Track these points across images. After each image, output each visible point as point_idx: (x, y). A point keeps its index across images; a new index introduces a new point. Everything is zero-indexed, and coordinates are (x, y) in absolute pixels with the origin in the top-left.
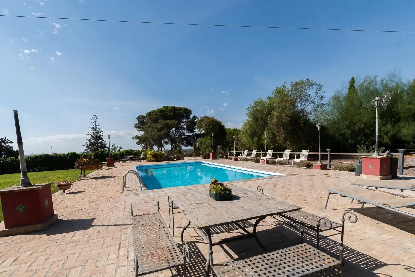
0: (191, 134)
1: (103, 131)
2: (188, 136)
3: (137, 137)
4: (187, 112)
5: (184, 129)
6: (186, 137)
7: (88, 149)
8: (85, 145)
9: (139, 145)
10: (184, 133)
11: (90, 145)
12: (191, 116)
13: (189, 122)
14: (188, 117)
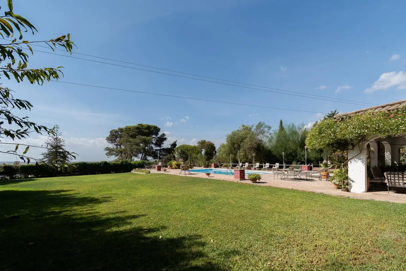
0: (159, 149)
1: (64, 141)
2: (156, 150)
3: (107, 149)
4: (156, 130)
5: (153, 143)
6: (154, 150)
7: (45, 158)
8: (43, 154)
9: (109, 156)
10: (152, 147)
11: (48, 154)
12: (160, 133)
13: (158, 138)
14: (157, 134)
